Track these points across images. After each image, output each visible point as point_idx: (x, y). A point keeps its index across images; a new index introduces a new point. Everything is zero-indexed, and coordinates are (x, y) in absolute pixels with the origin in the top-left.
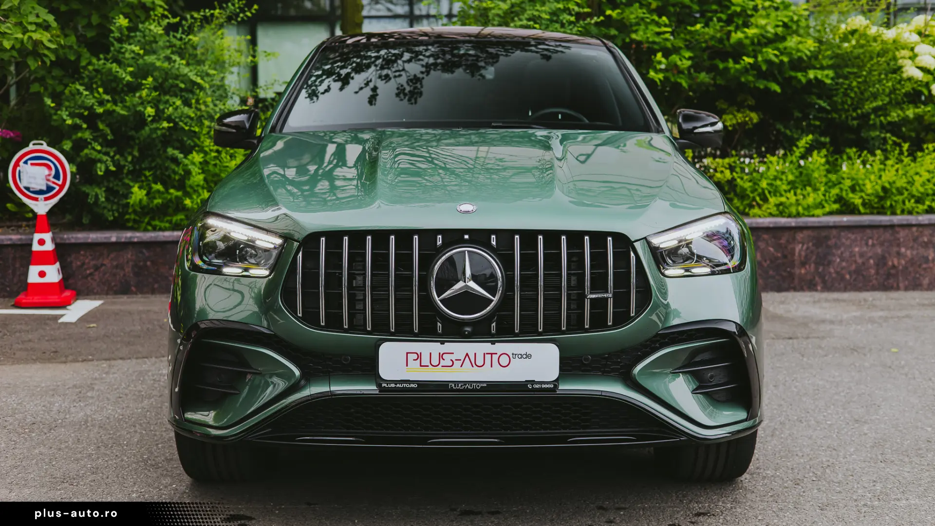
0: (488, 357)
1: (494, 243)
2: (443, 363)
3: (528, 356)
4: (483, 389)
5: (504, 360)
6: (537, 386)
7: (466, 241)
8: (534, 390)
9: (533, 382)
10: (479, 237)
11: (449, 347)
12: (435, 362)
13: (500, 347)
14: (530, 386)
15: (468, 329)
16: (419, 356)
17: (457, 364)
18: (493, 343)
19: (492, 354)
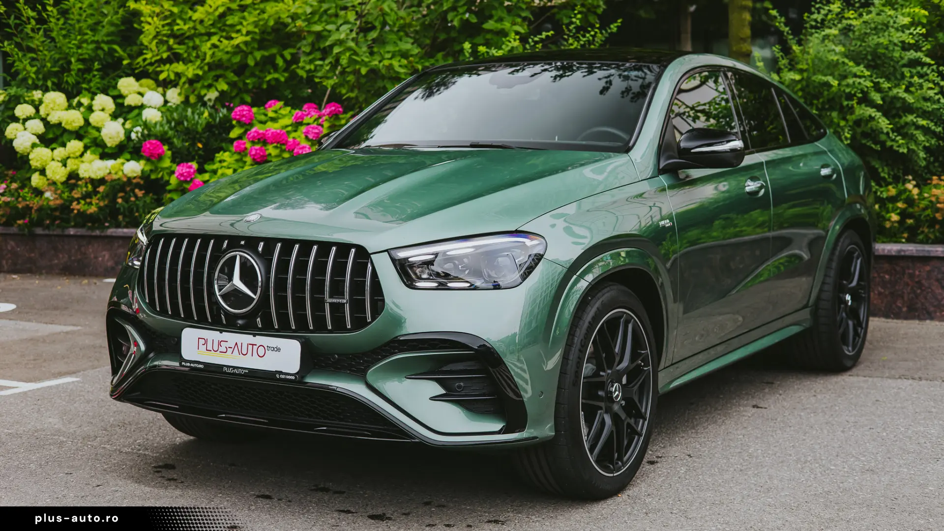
0: (250, 347)
1: (260, 249)
2: (221, 349)
3: (278, 350)
4: (245, 375)
5: (261, 351)
6: (283, 376)
7: (242, 246)
8: (281, 379)
9: (281, 373)
10: (251, 243)
11: (226, 336)
12: (216, 348)
13: (260, 340)
14: (278, 376)
15: (240, 322)
16: (206, 341)
17: (230, 350)
18: (254, 335)
19: (253, 345)
